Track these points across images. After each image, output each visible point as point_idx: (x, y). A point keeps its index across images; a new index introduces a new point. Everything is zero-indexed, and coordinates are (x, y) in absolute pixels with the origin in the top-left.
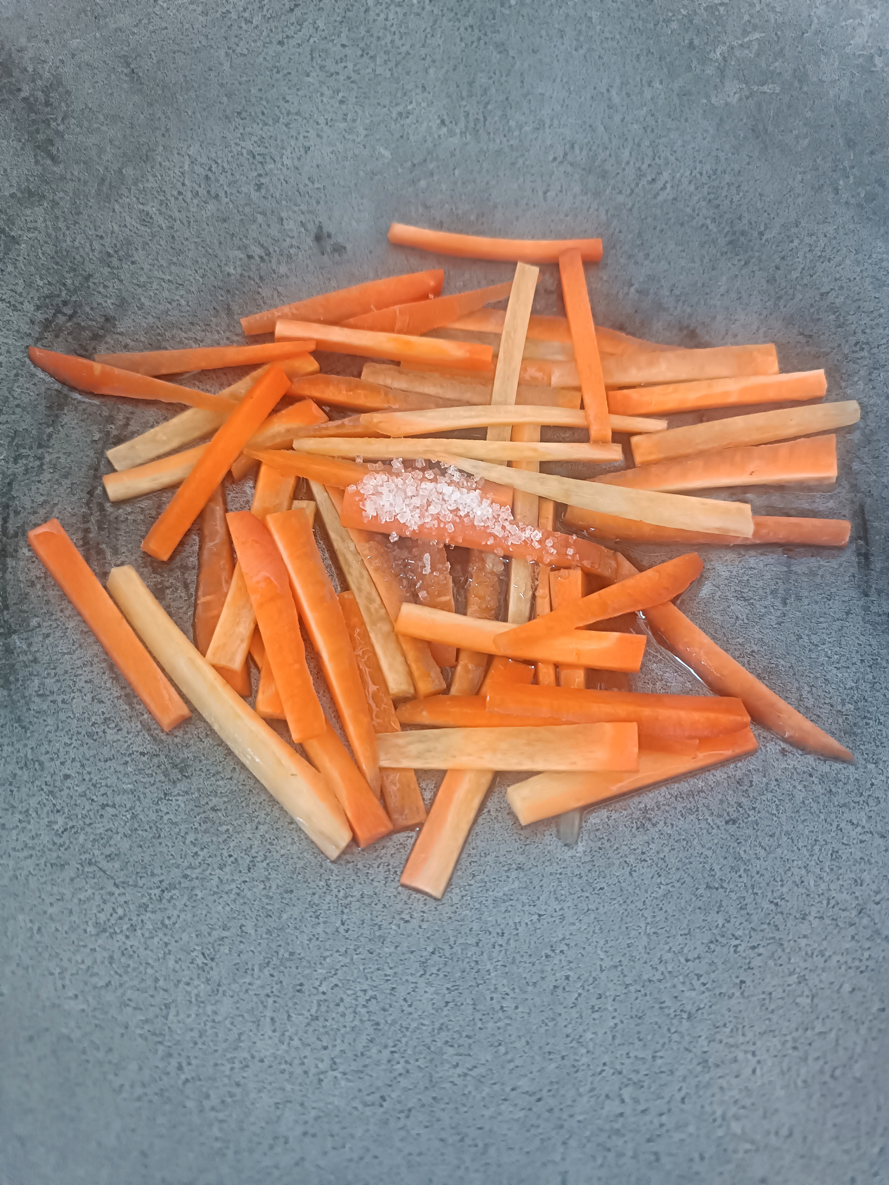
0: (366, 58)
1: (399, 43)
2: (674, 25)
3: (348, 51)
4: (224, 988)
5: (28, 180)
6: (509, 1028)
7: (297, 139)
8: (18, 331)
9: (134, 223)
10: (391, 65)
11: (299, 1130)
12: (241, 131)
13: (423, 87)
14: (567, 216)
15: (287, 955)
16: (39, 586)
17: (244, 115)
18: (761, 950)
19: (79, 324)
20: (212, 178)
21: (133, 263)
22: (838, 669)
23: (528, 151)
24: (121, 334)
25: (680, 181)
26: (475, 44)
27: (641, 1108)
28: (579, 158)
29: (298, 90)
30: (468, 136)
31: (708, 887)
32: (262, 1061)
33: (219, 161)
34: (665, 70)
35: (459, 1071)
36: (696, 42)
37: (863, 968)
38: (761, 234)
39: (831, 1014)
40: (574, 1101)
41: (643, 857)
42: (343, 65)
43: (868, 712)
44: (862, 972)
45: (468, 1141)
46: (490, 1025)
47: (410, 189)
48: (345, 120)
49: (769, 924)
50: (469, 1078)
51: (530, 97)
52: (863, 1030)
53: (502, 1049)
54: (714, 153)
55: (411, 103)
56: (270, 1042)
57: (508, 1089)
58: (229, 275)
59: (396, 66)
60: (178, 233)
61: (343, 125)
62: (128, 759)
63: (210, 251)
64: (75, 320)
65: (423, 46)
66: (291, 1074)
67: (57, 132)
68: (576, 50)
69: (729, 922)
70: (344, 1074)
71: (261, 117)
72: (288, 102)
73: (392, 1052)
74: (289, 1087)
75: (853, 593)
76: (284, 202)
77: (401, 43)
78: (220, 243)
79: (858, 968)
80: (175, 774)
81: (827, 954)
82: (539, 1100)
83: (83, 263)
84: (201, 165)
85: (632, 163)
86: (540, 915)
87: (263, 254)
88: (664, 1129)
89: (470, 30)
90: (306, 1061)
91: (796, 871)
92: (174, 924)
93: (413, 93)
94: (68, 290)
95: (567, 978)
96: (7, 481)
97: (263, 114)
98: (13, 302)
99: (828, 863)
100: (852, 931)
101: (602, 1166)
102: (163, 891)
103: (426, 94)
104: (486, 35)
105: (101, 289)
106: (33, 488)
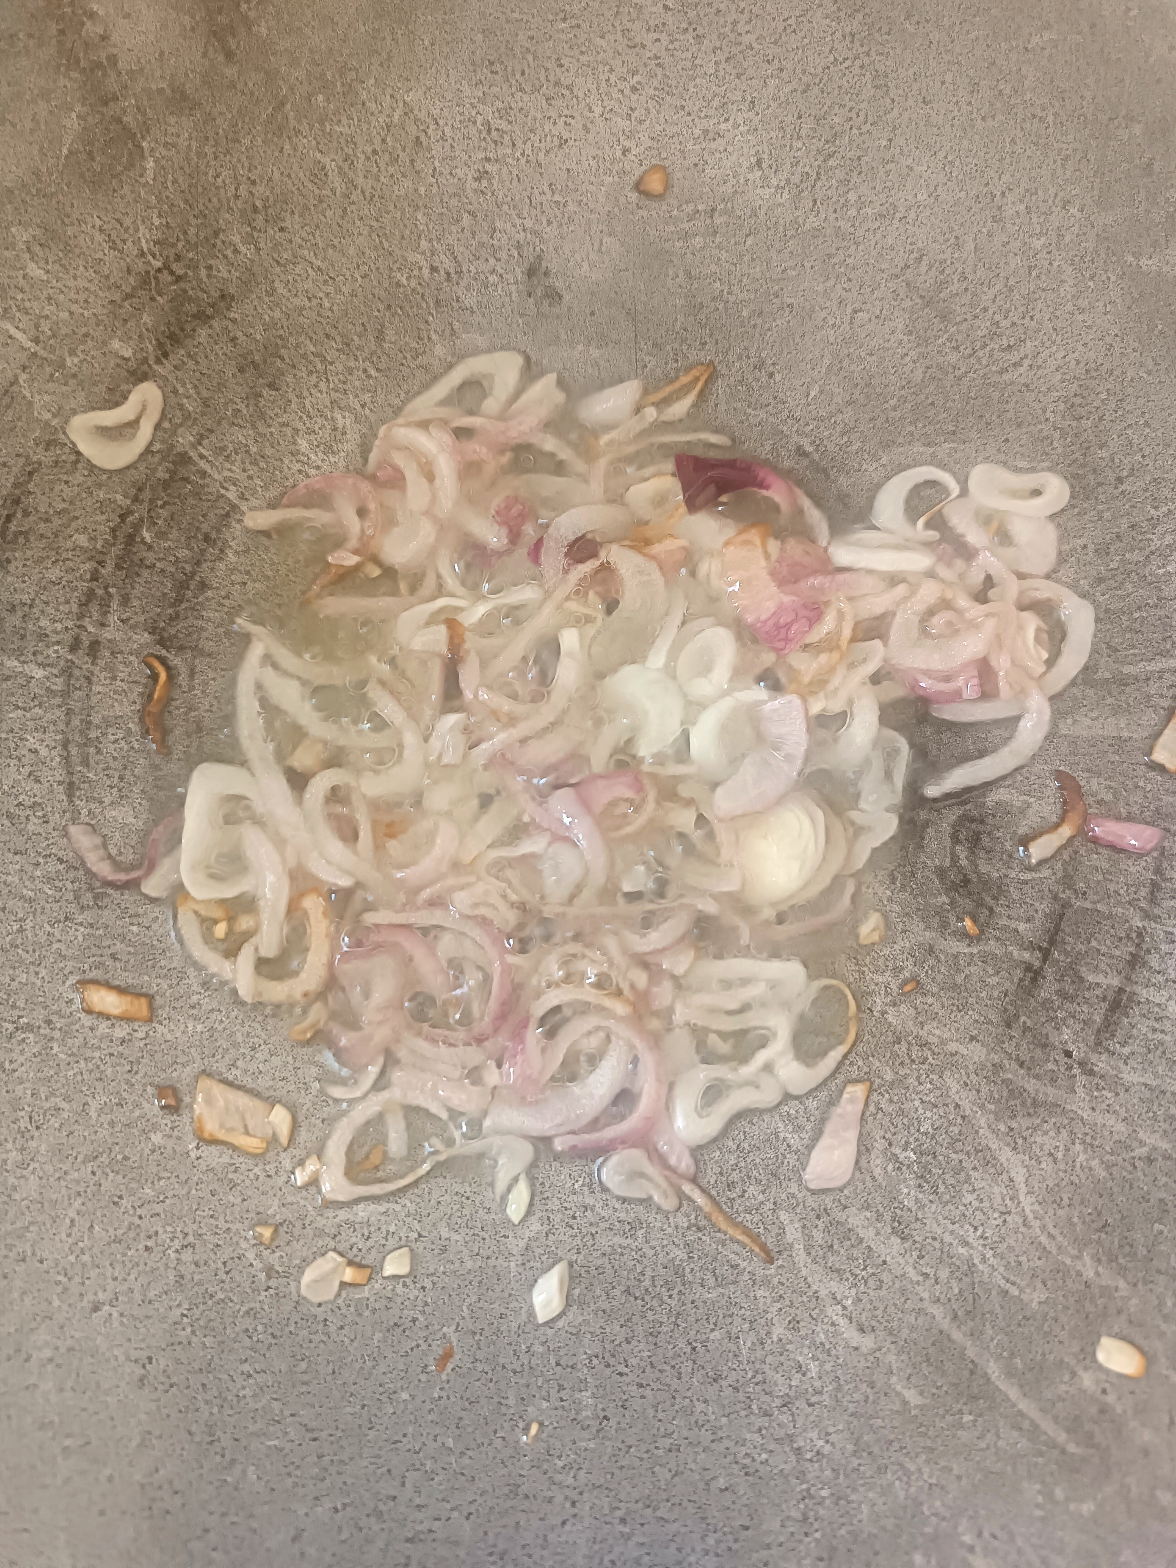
0: (690, 36)
1: (742, 27)
2: (1137, 129)
3: (670, 18)
4: (37, 1165)
5: (186, 75)
6: (322, 1345)
7: (555, 123)
8: (107, 277)
9: (301, 175)
10: (721, 56)
11: (47, 1353)
12: (486, 89)
13: (752, 102)
14: (871, 355)
15: (120, 1157)
16: (20, 614)
17: (497, 67)
18: (648, 1392)
19: (185, 291)
20: (425, 144)
21: (282, 230)
22: (922, 1102)
23: (857, 244)
24: (235, 321)
25: (1045, 362)
26: (848, 63)
27: (418, 1501)
28: (921, 279)
29: (582, 53)
30: (786, 195)
31: (627, 1291)
32: (41, 1262)
33: (441, 123)
34: (1096, 192)
35: (246, 1367)
36: (1157, 166)
37: (751, 1470)
38: (1120, 480)
39: (685, 1503)
40: (351, 1459)
41: (572, 1222)
42: (656, 36)
43: (930, 1172)
44: (747, 1474)
45: (217, 1447)
46: (305, 1332)
47: (678, 244)
48: (629, 117)
49: (673, 1367)
50: (251, 1381)
51: (891, 166)
52: (711, 1541)
53: (303, 1365)
54: (1108, 340)
55: (727, 120)
56: (59, 1245)
57: (287, 1413)
58: (398, 284)
59: (727, 60)
60: (353, 207)
61: (623, 123)
62: (41, 861)
63: (386, 244)
64: (182, 285)
65: (776, 43)
66: (66, 1289)
67: (245, 18)
68: (983, 119)
69: (629, 1343)
70: (122, 1315)
71: (518, 76)
72: (562, 66)
73: (183, 1315)
74: (56, 1303)
75: (993, 1017)
76: (505, 208)
77: (747, 28)
78: (403, 237)
79: (745, 1466)
80: (88, 898)
81: (720, 1434)
82: (315, 1440)
83: (219, 210)
84: (416, 120)
85: (991, 312)
86: (420, 1235)
87: (452, 271)
88: (433, 1536)
89: (848, 39)
90: (87, 1282)
91: (738, 1321)
92: (15, 1071)
93: (735, 107)
94: (188, 242)
95: (414, 1321)
96: (28, 469)
97: (523, 73)
98: (114, 237)
99: (781, 1330)
100: (764, 1422)
101: (344, 1542)
102: (17, 1029)
103: (751, 114)
104: (868, 54)
105: (229, 252)
106: (57, 488)
